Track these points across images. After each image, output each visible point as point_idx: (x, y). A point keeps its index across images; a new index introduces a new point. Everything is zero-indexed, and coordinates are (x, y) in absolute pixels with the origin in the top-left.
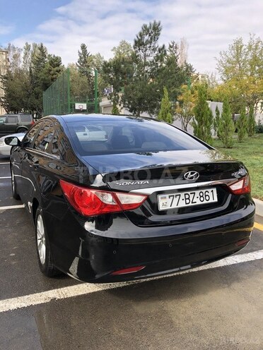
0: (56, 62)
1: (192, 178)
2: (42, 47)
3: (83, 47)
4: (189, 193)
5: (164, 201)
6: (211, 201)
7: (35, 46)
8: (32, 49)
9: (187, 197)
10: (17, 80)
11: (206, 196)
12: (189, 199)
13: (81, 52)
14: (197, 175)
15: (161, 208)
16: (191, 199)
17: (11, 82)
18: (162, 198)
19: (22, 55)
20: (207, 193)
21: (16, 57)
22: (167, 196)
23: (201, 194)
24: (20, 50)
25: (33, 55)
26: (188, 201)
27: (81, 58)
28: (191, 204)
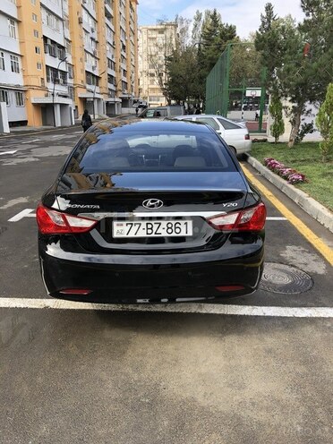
0: (229, 33)
1: (153, 206)
2: (215, 14)
3: (269, 8)
4: (153, 222)
5: (120, 228)
6: (183, 234)
7: (208, 13)
8: (203, 18)
9: (150, 226)
10: (182, 62)
11: (175, 228)
12: (151, 229)
13: (265, 14)
14: (160, 203)
15: (115, 235)
16: (155, 229)
17: (175, 64)
18: (118, 225)
19: (191, 27)
20: (177, 225)
21: (183, 31)
22: (124, 223)
23: (170, 226)
24: (188, 21)
25: (204, 27)
26: (150, 231)
27: (264, 23)
28: (153, 235)
